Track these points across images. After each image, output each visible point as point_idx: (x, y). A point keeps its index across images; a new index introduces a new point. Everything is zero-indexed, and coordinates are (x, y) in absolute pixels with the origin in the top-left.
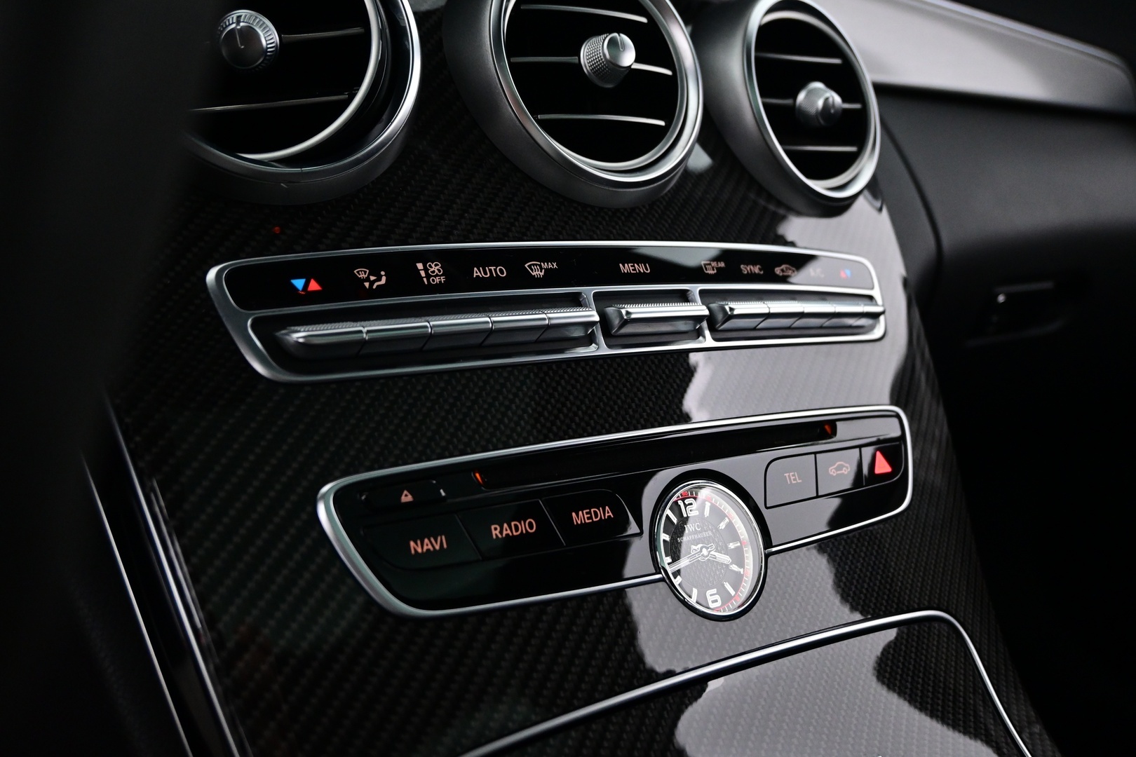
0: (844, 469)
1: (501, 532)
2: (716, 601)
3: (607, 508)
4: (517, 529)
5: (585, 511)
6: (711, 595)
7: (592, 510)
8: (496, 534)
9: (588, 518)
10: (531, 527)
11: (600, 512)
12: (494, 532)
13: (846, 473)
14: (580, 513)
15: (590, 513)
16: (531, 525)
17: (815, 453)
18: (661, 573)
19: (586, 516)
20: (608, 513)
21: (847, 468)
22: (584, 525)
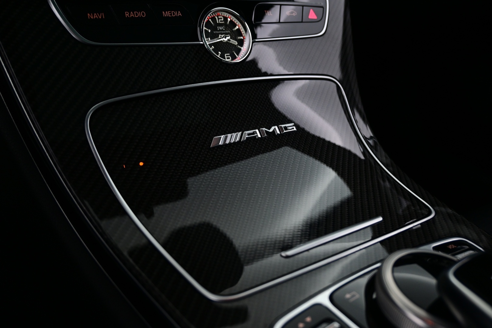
0: (294, 13)
1: (129, 15)
2: (229, 58)
3: (179, 12)
4: (137, 15)
5: (168, 12)
6: (227, 56)
7: (172, 12)
8: (127, 15)
9: (170, 15)
10: (143, 15)
11: (176, 13)
12: (126, 15)
13: (295, 15)
14: (167, 12)
15: (171, 13)
16: (143, 14)
17: (281, 5)
18: (202, 41)
19: (169, 14)
20: (179, 14)
21: (295, 13)
22: (168, 17)
